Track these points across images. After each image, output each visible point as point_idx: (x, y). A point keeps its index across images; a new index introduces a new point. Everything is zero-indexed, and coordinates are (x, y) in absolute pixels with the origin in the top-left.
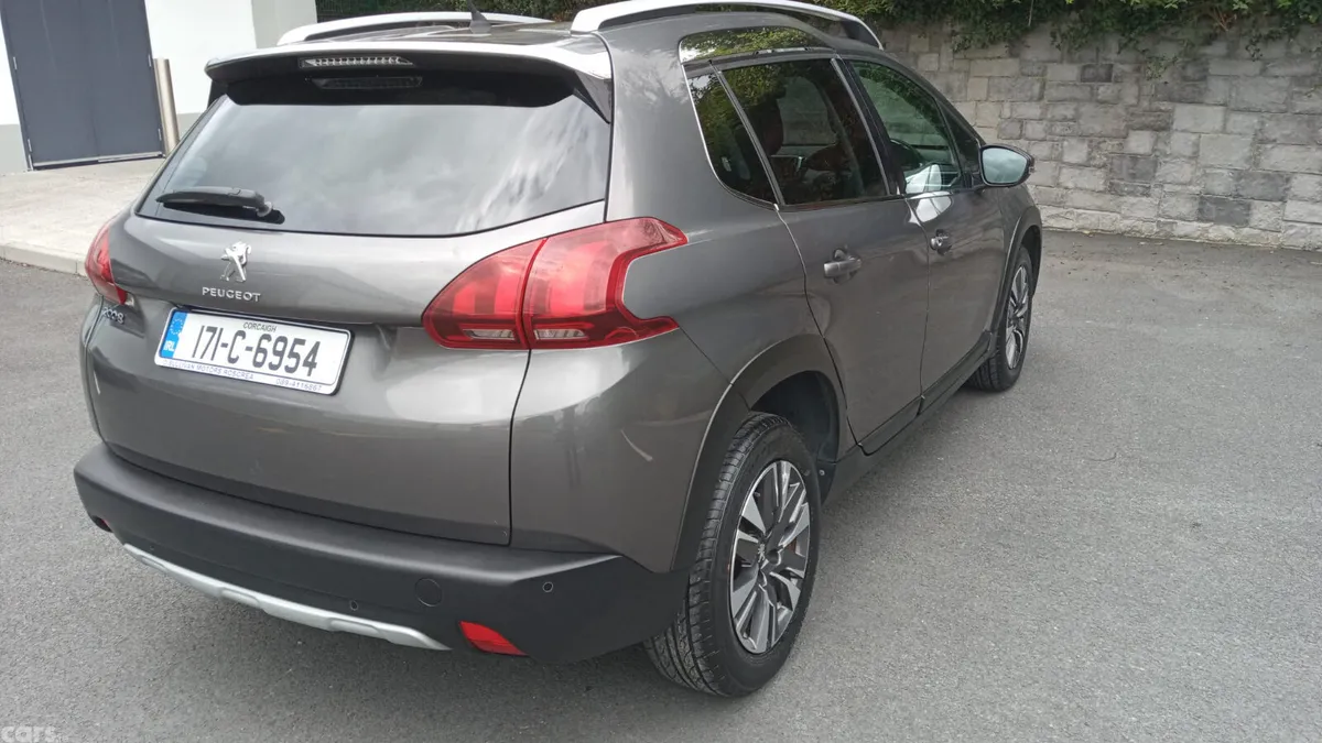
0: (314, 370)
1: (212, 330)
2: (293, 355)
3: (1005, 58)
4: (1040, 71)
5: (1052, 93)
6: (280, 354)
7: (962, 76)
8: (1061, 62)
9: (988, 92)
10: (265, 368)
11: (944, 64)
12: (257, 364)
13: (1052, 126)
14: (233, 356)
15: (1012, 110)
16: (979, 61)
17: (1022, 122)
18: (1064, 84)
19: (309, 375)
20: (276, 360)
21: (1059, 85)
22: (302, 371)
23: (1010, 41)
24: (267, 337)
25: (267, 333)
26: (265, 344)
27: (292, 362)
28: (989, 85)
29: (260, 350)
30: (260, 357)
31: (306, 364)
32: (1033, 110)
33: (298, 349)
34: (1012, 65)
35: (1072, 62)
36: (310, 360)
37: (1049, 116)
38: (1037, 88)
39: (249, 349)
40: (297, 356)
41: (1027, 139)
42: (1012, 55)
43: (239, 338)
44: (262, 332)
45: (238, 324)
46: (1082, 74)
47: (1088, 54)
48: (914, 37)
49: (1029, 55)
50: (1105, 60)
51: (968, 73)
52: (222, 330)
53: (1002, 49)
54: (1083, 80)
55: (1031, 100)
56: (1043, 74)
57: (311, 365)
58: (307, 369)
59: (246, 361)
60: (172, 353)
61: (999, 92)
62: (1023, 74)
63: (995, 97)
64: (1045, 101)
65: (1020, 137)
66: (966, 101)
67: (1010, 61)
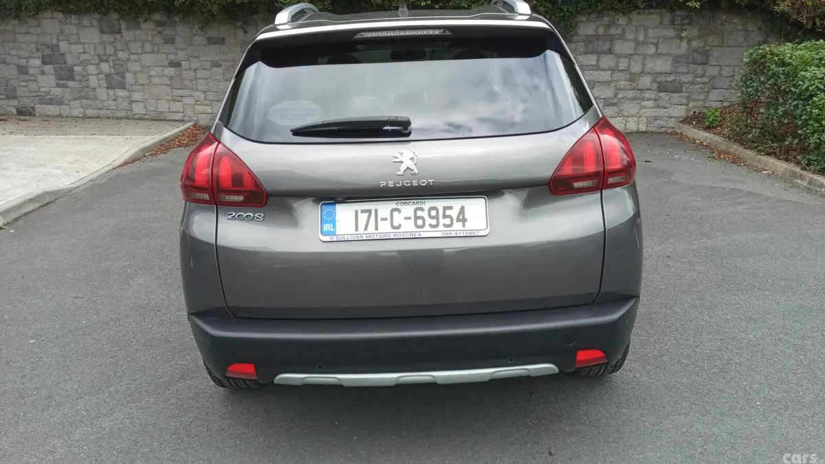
0: (466, 223)
1: (369, 212)
2: (446, 217)
6: (435, 217)
10: (427, 228)
12: (418, 226)
14: (396, 224)
19: (464, 226)
20: (434, 222)
22: (457, 226)
24: (420, 209)
25: (418, 206)
26: (420, 213)
27: (448, 221)
29: (418, 218)
30: (420, 222)
31: (458, 220)
33: (448, 212)
36: (461, 217)
39: (408, 218)
40: (449, 217)
43: (395, 214)
44: (415, 207)
45: (391, 205)
52: (376, 211)
57: (464, 221)
58: (461, 223)
59: (408, 226)
60: (335, 232)
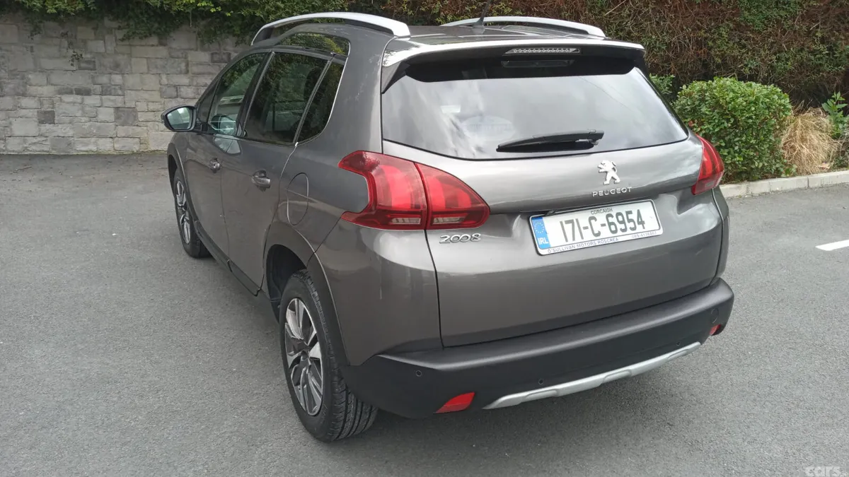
0: (645, 225)
1: (571, 222)
2: (630, 221)
3: (157, 46)
4: (184, 55)
5: (195, 69)
6: (623, 222)
7: (126, 56)
8: (197, 50)
9: (148, 68)
10: (619, 233)
11: (109, 48)
12: (613, 232)
13: (198, 89)
14: (596, 232)
15: (168, 80)
16: (138, 47)
17: (177, 87)
18: (201, 64)
19: (644, 228)
20: (623, 226)
21: (197, 64)
22: (639, 228)
23: (158, 35)
24: (610, 215)
25: (608, 213)
26: (611, 220)
27: (631, 225)
28: (148, 63)
29: (610, 224)
30: (613, 228)
31: (639, 223)
32: (184, 80)
33: (630, 216)
34: (163, 51)
35: (203, 50)
36: (640, 220)
37: (195, 83)
38: (183, 66)
39: (603, 225)
40: (632, 220)
41: (182, 98)
42: (161, 44)
43: (593, 221)
44: (606, 214)
45: (588, 214)
46: (212, 58)
47: (214, 47)
48: (80, 28)
49: (174, 45)
50: (225, 50)
51: (130, 55)
52: (577, 220)
53: (154, 40)
54: (213, 62)
55: (181, 73)
56: (186, 57)
57: (642, 223)
58: (641, 225)
59: (606, 233)
60: (549, 244)
61: (157, 67)
62: (172, 57)
63: (155, 71)
64: (190, 74)
65: (177, 97)
66: (132, 73)
67: (161, 48)
